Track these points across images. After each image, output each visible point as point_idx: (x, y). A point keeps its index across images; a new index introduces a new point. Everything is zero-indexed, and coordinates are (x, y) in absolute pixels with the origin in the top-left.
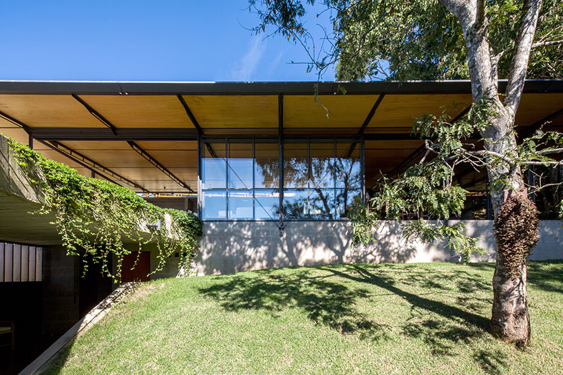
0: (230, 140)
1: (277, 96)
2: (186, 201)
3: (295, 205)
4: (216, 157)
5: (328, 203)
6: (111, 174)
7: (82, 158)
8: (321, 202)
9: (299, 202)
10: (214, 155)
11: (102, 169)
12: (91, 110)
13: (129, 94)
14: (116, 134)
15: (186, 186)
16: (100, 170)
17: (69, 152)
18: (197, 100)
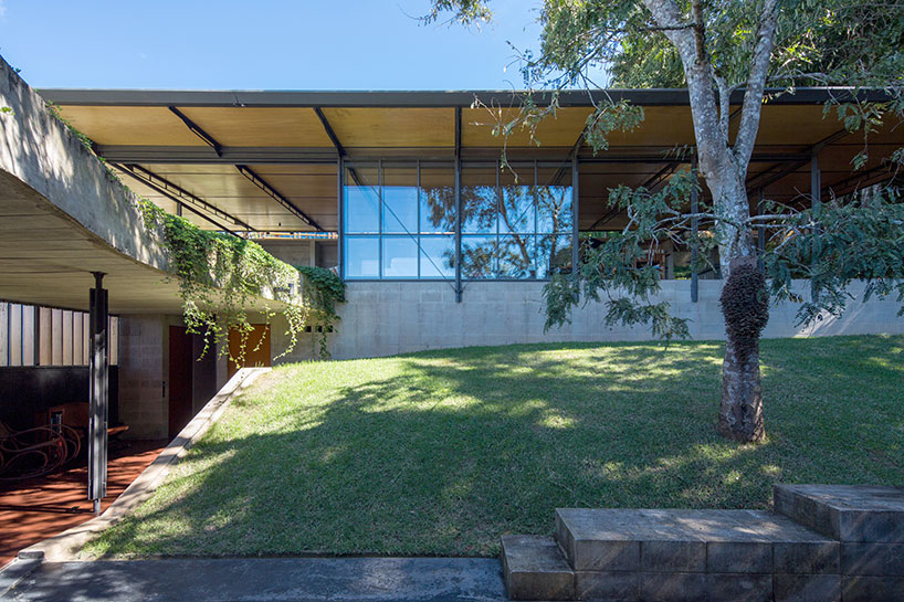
0: (384, 164)
1: (454, 109)
2: (313, 244)
3: (477, 250)
4: (362, 185)
5: (528, 250)
6: (203, 205)
7: (164, 185)
8: (517, 246)
9: (484, 247)
10: (359, 182)
11: (191, 199)
12: (190, 124)
13: (247, 105)
14: (220, 154)
15: (312, 223)
16: (188, 201)
17: (147, 176)
18: (341, 113)
